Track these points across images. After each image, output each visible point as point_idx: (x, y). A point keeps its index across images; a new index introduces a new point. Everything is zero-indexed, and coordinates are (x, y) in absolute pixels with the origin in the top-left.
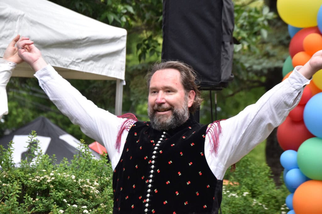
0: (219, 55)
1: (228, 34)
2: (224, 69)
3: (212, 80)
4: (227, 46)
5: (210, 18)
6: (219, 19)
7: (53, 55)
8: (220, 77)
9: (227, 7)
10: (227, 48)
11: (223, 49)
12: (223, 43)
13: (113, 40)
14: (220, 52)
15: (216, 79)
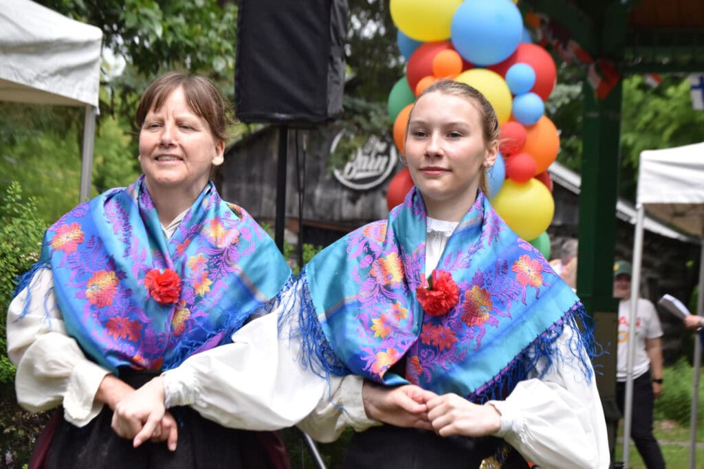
0: (325, 78)
1: (339, 44)
2: (331, 98)
3: (314, 114)
4: (337, 63)
5: (314, 19)
6: (327, 22)
7: (13, 64)
8: (326, 110)
9: (339, 5)
10: (336, 67)
11: (330, 68)
12: (331, 59)
13: (88, 44)
14: (326, 71)
15: (320, 112)
